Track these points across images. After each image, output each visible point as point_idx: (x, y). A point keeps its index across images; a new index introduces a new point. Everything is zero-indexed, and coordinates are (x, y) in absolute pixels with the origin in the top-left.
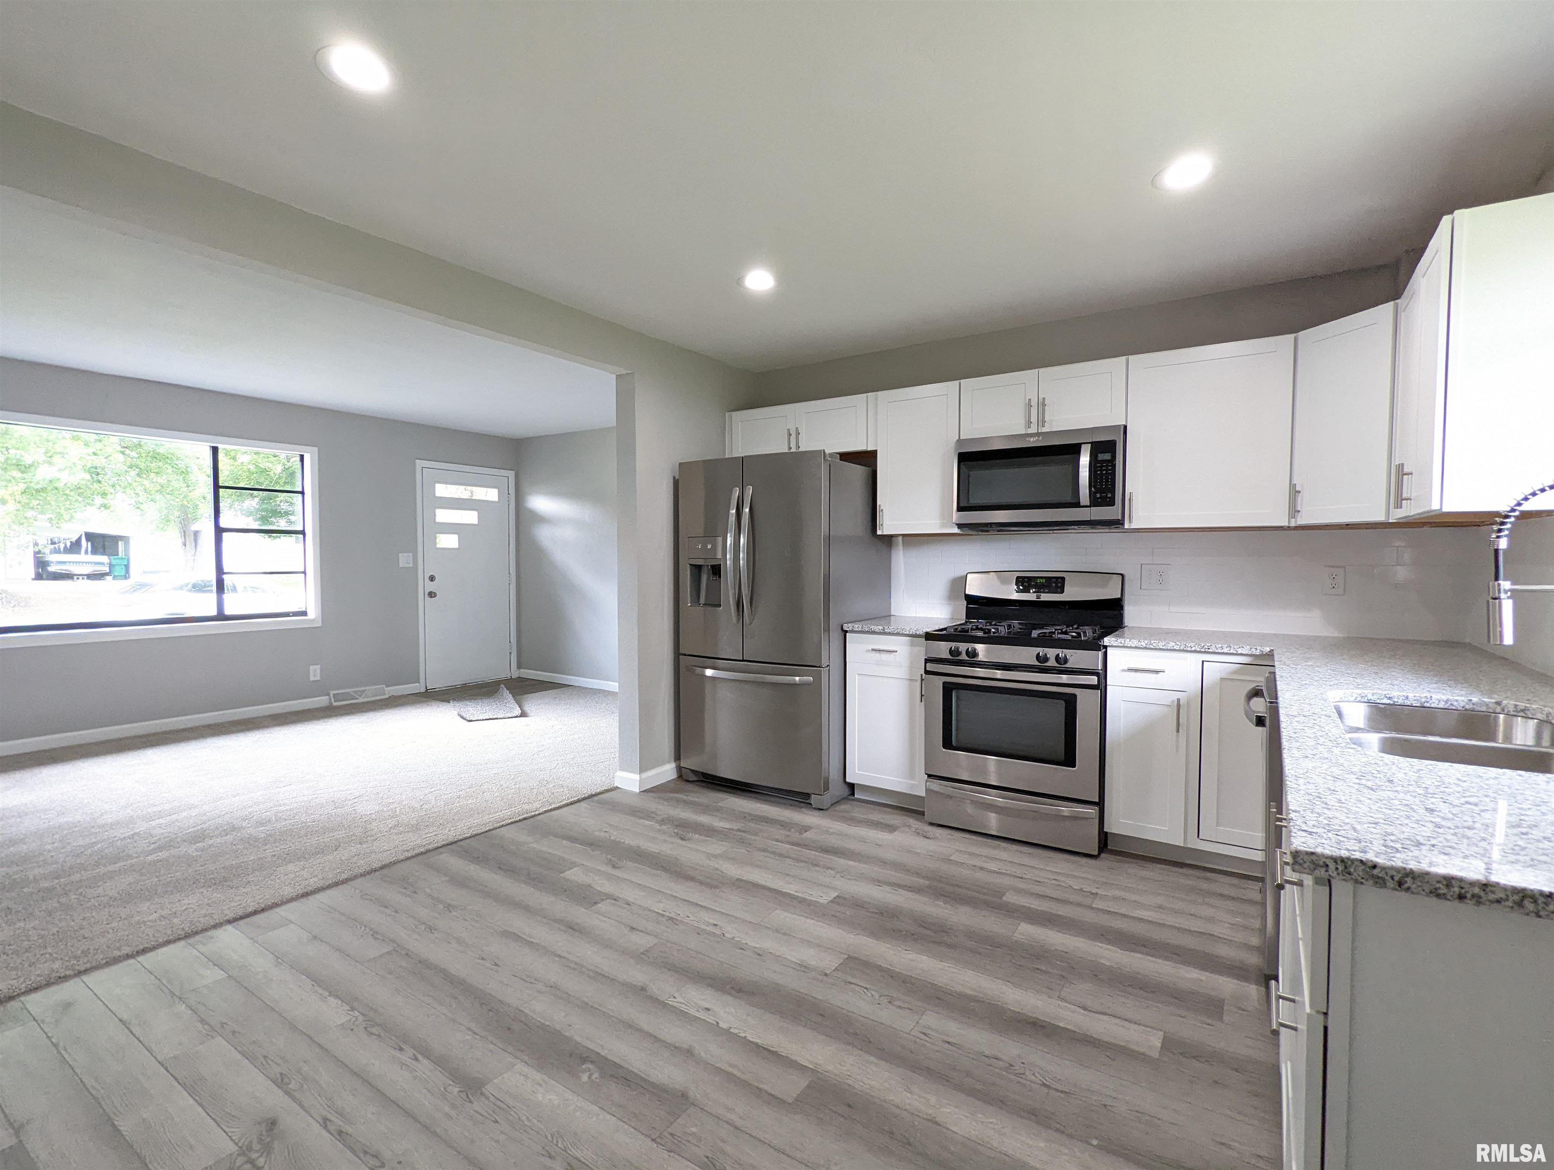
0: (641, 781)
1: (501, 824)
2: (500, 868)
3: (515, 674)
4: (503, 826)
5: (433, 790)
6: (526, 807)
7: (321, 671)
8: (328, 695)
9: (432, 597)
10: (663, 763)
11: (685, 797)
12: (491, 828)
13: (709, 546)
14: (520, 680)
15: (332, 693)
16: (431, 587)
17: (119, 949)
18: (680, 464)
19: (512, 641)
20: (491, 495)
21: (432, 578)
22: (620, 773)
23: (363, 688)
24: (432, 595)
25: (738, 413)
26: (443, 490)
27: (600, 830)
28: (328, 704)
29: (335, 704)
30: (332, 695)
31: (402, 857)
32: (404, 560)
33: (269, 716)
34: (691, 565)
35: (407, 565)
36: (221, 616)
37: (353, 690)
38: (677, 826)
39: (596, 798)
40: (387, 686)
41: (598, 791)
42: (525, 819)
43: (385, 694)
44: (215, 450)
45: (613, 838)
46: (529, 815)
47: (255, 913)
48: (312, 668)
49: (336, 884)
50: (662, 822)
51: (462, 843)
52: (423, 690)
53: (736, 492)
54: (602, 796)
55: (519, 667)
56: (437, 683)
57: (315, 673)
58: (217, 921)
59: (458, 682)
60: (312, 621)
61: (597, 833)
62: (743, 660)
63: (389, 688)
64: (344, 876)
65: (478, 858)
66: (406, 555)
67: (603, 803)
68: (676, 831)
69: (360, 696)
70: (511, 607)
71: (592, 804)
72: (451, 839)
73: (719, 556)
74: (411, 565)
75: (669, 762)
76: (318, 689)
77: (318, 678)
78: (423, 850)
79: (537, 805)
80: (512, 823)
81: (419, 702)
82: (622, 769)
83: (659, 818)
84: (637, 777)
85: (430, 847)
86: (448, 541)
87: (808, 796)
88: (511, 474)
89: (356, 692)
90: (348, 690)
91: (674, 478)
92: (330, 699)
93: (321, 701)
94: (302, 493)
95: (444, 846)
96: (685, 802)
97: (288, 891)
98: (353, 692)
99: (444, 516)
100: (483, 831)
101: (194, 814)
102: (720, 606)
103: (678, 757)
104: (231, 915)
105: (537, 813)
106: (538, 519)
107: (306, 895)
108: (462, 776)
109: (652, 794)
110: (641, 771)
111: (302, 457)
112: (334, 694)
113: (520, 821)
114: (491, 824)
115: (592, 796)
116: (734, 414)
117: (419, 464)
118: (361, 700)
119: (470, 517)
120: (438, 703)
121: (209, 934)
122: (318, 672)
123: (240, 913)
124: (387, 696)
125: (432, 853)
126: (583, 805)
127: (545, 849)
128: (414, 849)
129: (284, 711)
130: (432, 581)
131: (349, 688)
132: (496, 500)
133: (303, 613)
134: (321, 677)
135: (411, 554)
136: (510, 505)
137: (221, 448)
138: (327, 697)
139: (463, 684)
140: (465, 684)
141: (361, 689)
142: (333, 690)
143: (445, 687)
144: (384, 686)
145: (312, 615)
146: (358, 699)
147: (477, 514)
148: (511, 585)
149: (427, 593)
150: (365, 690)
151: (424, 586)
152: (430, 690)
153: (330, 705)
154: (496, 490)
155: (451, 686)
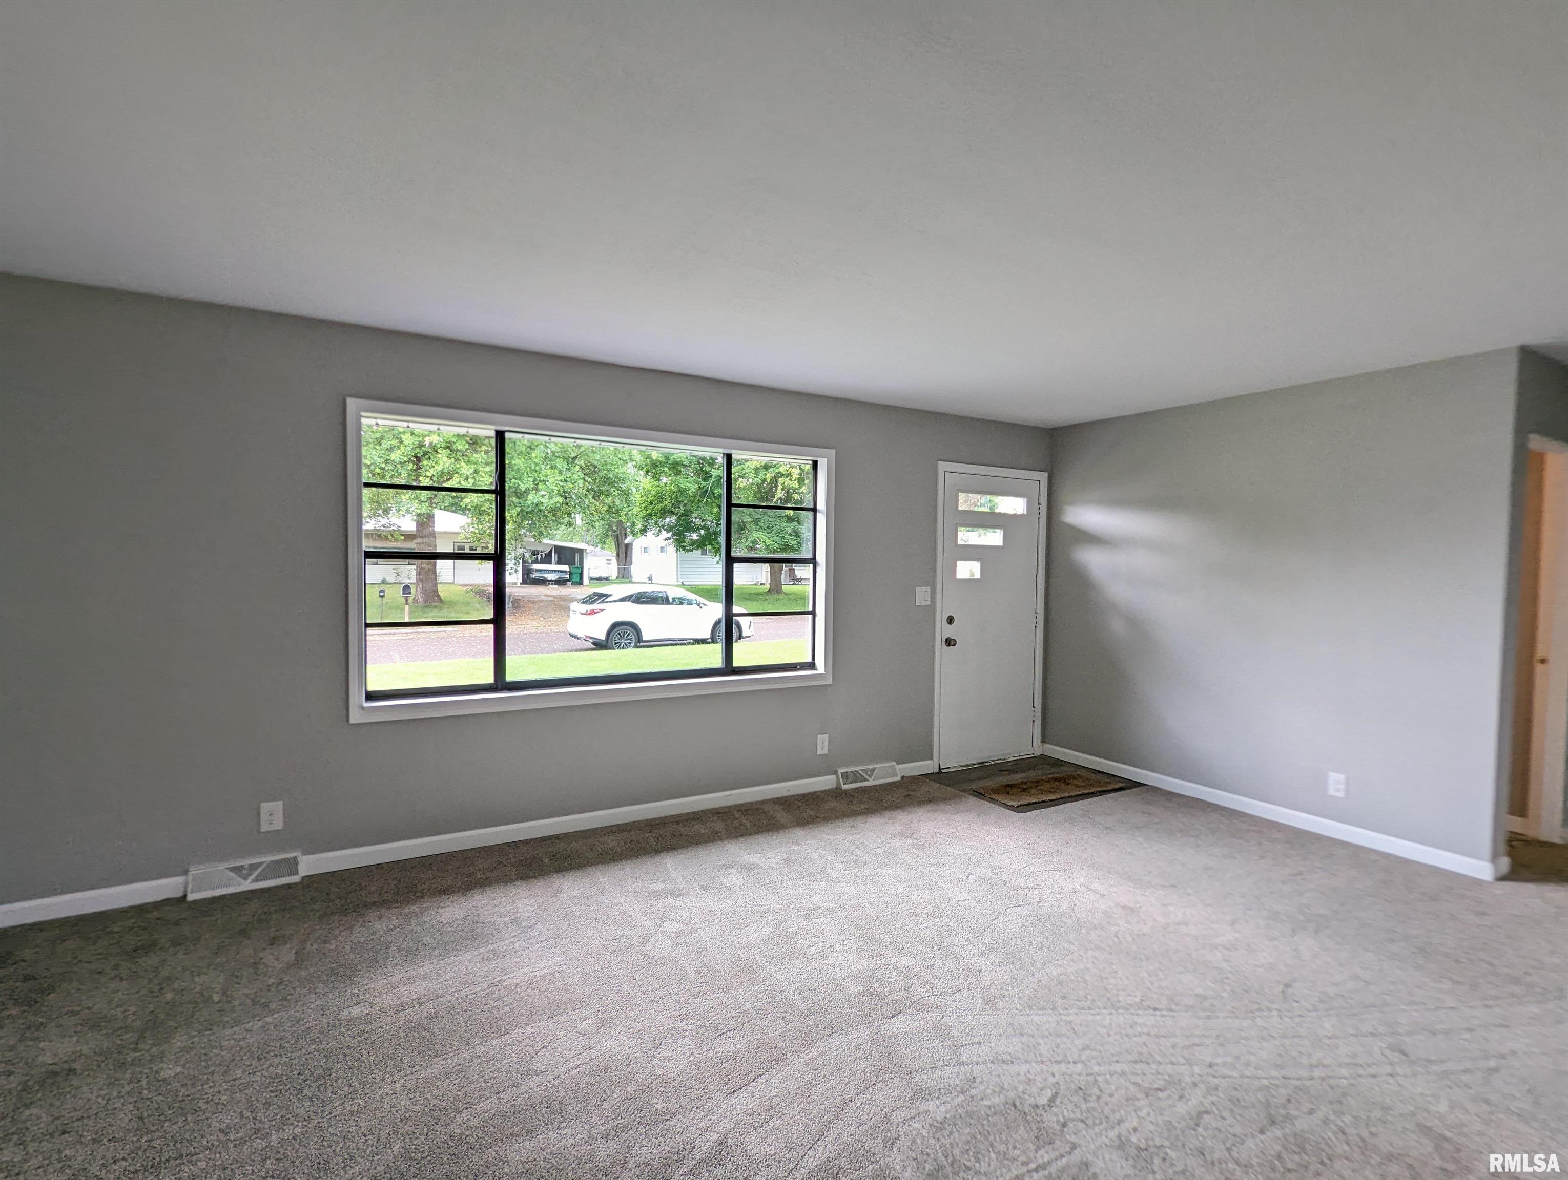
3: (1038, 749)
7: (829, 742)
8: (836, 773)
9: (949, 645)
14: (1044, 760)
15: (840, 771)
16: (949, 631)
19: (1036, 705)
20: (1018, 506)
21: (950, 620)
23: (874, 766)
24: (949, 642)
26: (966, 502)
28: (834, 786)
29: (845, 787)
30: (840, 775)
32: (922, 596)
35: (923, 603)
36: (729, 669)
37: (863, 768)
40: (898, 764)
43: (897, 776)
44: (729, 456)
48: (819, 737)
52: (936, 770)
55: (1044, 740)
57: (823, 744)
59: (973, 758)
60: (820, 675)
63: (901, 766)
66: (923, 588)
69: (871, 777)
70: (1036, 658)
74: (929, 603)
76: (828, 765)
77: (826, 751)
81: (952, 796)
86: (968, 570)
88: (1043, 477)
89: (865, 771)
90: (858, 768)
92: (838, 777)
93: (828, 782)
94: (814, 510)
98: (861, 770)
99: (968, 537)
106: (1090, 538)
111: (815, 464)
112: (842, 773)
117: (943, 466)
118: (871, 783)
119: (994, 538)
122: (826, 743)
129: (791, 795)
130: (950, 623)
131: (858, 765)
132: (1025, 513)
133: (812, 665)
134: (829, 750)
135: (929, 588)
136: (1041, 520)
137: (736, 455)
138: (834, 777)
139: (980, 763)
140: (983, 763)
141: (870, 767)
142: (840, 767)
143: (964, 766)
144: (895, 763)
145: (821, 668)
146: (867, 780)
147: (1002, 532)
148: (1038, 629)
149: (944, 640)
150: (875, 769)
151: (943, 631)
152: (943, 771)
153: (838, 788)
154: (1026, 500)
155: (967, 766)
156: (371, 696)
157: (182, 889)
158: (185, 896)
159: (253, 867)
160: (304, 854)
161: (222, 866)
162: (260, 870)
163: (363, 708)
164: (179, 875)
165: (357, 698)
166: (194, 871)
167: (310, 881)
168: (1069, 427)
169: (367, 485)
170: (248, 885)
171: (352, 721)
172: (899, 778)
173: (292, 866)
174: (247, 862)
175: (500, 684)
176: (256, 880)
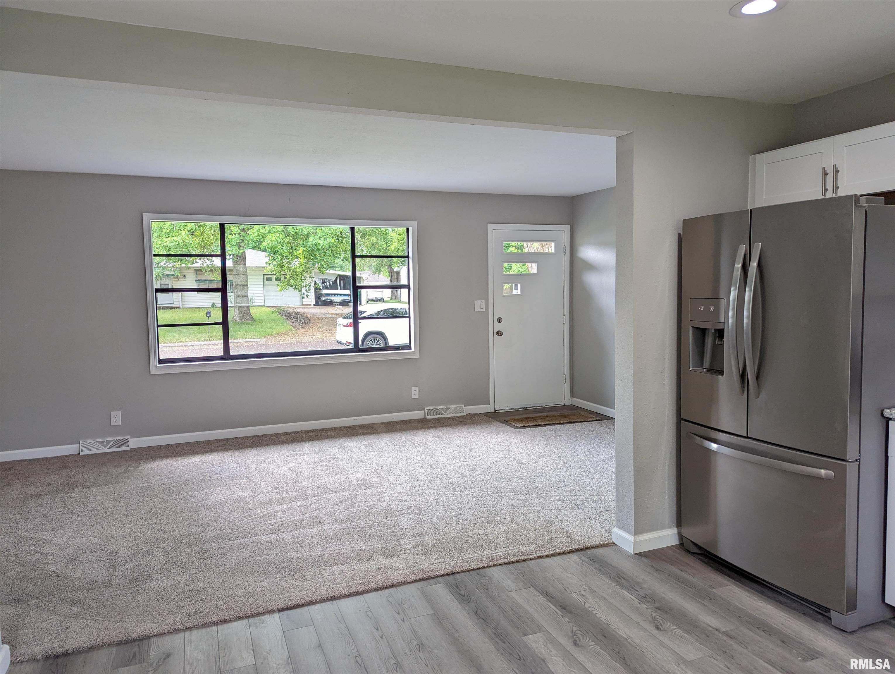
0: (635, 543)
1: (495, 563)
2: (476, 613)
3: (568, 401)
4: (497, 565)
5: (459, 513)
6: (523, 548)
7: (419, 391)
8: (424, 409)
9: (499, 336)
10: (663, 528)
11: (679, 572)
12: (486, 565)
13: (712, 309)
14: (572, 407)
15: (426, 409)
16: (498, 327)
17: (212, 616)
18: (684, 220)
19: (565, 373)
20: (550, 248)
21: (500, 320)
22: (616, 530)
23: (449, 406)
24: (499, 333)
25: (764, 155)
26: (509, 247)
27: (578, 593)
28: (423, 417)
29: (428, 417)
30: (426, 410)
31: (408, 580)
32: (479, 306)
33: (383, 423)
34: (693, 327)
35: (480, 310)
36: (357, 347)
37: (441, 407)
38: (657, 608)
39: (589, 552)
40: (466, 406)
41: (594, 544)
42: (518, 561)
44: (352, 229)
45: (587, 605)
46: (522, 558)
47: (297, 606)
48: (413, 389)
49: (356, 594)
50: (644, 598)
51: (457, 576)
52: (493, 410)
53: (743, 249)
54: (596, 550)
55: (572, 395)
56: (504, 406)
57: (415, 392)
58: (272, 608)
59: (519, 405)
60: (413, 353)
61: (574, 595)
62: (747, 437)
64: (363, 588)
65: (464, 596)
66: (480, 301)
67: (593, 560)
68: (654, 614)
69: (446, 412)
70: (565, 343)
71: (583, 558)
72: (451, 570)
73: (722, 320)
74: (483, 310)
75: (669, 527)
76: (417, 405)
77: (417, 397)
78: (425, 576)
79: (532, 548)
80: (505, 564)
81: (487, 422)
82: (619, 527)
83: (642, 593)
84: (631, 538)
85: (432, 574)
86: (512, 289)
87: (828, 610)
88: (567, 228)
89: (443, 409)
90: (438, 407)
91: (679, 235)
92: (425, 413)
93: (418, 414)
94: (408, 257)
95: (443, 575)
96: (677, 578)
97: (324, 593)
99: (510, 268)
100: (478, 567)
101: (305, 504)
102: (723, 375)
103: (679, 523)
104: (281, 605)
105: (530, 557)
106: (590, 267)
107: (333, 599)
108: (486, 503)
109: (646, 560)
110: (637, 532)
111: (408, 229)
112: (428, 410)
113: (513, 563)
114: (487, 561)
115: (587, 548)
116: (758, 156)
117: (491, 227)
118: (446, 415)
119: (531, 268)
120: (498, 423)
121: (263, 617)
122: (417, 392)
123: (288, 604)
124: (465, 414)
125: (431, 581)
126: (575, 557)
127: (521, 601)
128: (419, 573)
129: (394, 420)
130: (500, 322)
131: (438, 405)
132: (554, 252)
133: (409, 347)
134: (419, 397)
135: (483, 301)
136: (565, 257)
137: (356, 228)
138: (421, 412)
139: (525, 408)
140: (527, 408)
141: (446, 407)
142: (427, 406)
143: (511, 409)
144: (463, 405)
145: (413, 349)
146: (443, 414)
147: (536, 265)
148: (565, 325)
149: (495, 332)
150: (449, 408)
151: (494, 326)
152: (497, 411)
153: (425, 418)
154: (554, 243)
155: (514, 409)
156: (161, 361)
157: (78, 449)
158: (79, 454)
159: (108, 442)
160: (132, 437)
161: (95, 441)
162: (112, 442)
163: (157, 367)
164: (77, 444)
165: (154, 362)
166: (82, 442)
167: (134, 450)
169: (155, 255)
170: (106, 450)
171: (152, 373)
173: (126, 443)
174: (105, 440)
175: (227, 356)
176: (110, 448)
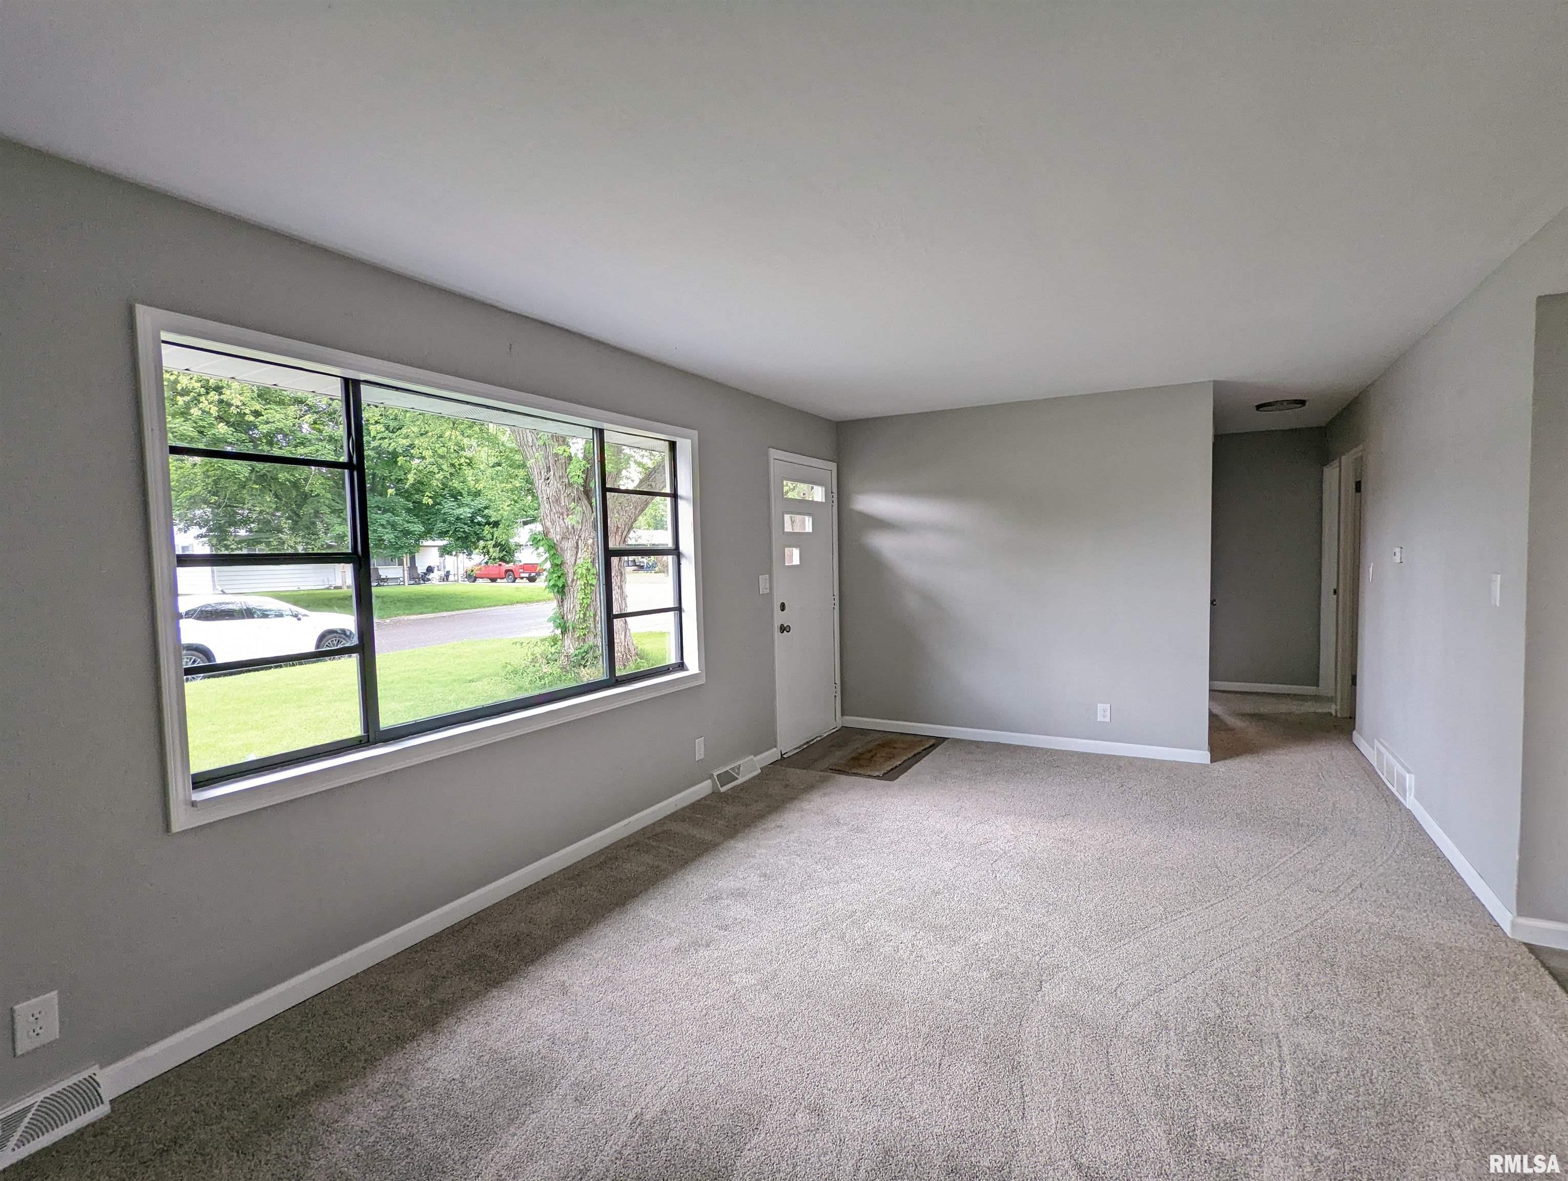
7: (705, 745)
8: (711, 777)
9: (783, 632)
14: (852, 730)
15: (715, 774)
16: (780, 618)
19: (836, 680)
20: (818, 494)
21: (783, 607)
23: (738, 763)
24: (783, 629)
26: (789, 489)
28: (711, 790)
29: (723, 790)
30: (716, 777)
32: (764, 584)
35: (765, 591)
36: (614, 680)
37: (732, 766)
40: (755, 756)
43: (756, 768)
48: (696, 742)
52: (779, 756)
55: (842, 713)
57: (700, 749)
60: (694, 677)
63: (757, 758)
66: (765, 577)
69: (739, 774)
70: (836, 637)
74: (768, 591)
76: (702, 772)
77: (702, 755)
86: (792, 557)
88: (833, 466)
89: (733, 769)
90: (727, 768)
92: (714, 780)
93: (706, 787)
94: (675, 496)
98: (731, 769)
99: (790, 524)
111: (673, 446)
112: (718, 776)
117: (774, 453)
118: (740, 780)
119: (807, 524)
122: (703, 747)
130: (782, 610)
131: (725, 765)
132: (824, 501)
133: (681, 666)
134: (705, 755)
135: (767, 576)
136: (834, 508)
138: (709, 781)
139: (807, 743)
141: (736, 764)
142: (716, 769)
143: (795, 749)
144: (752, 756)
145: (694, 667)
146: (737, 779)
147: (811, 520)
148: (835, 610)
149: (780, 627)
150: (740, 766)
152: (785, 756)
153: (717, 792)
154: (824, 489)
155: (799, 747)
156: (202, 781)
159: (12, 1122)
160: (101, 1067)
162: (29, 1116)
163: (194, 804)
165: (179, 789)
167: (133, 1105)
168: (853, 421)
169: (174, 451)
170: (8, 1157)
171: (173, 828)
172: (759, 771)
173: (86, 1094)
175: (371, 733)
176: (18, 1141)
